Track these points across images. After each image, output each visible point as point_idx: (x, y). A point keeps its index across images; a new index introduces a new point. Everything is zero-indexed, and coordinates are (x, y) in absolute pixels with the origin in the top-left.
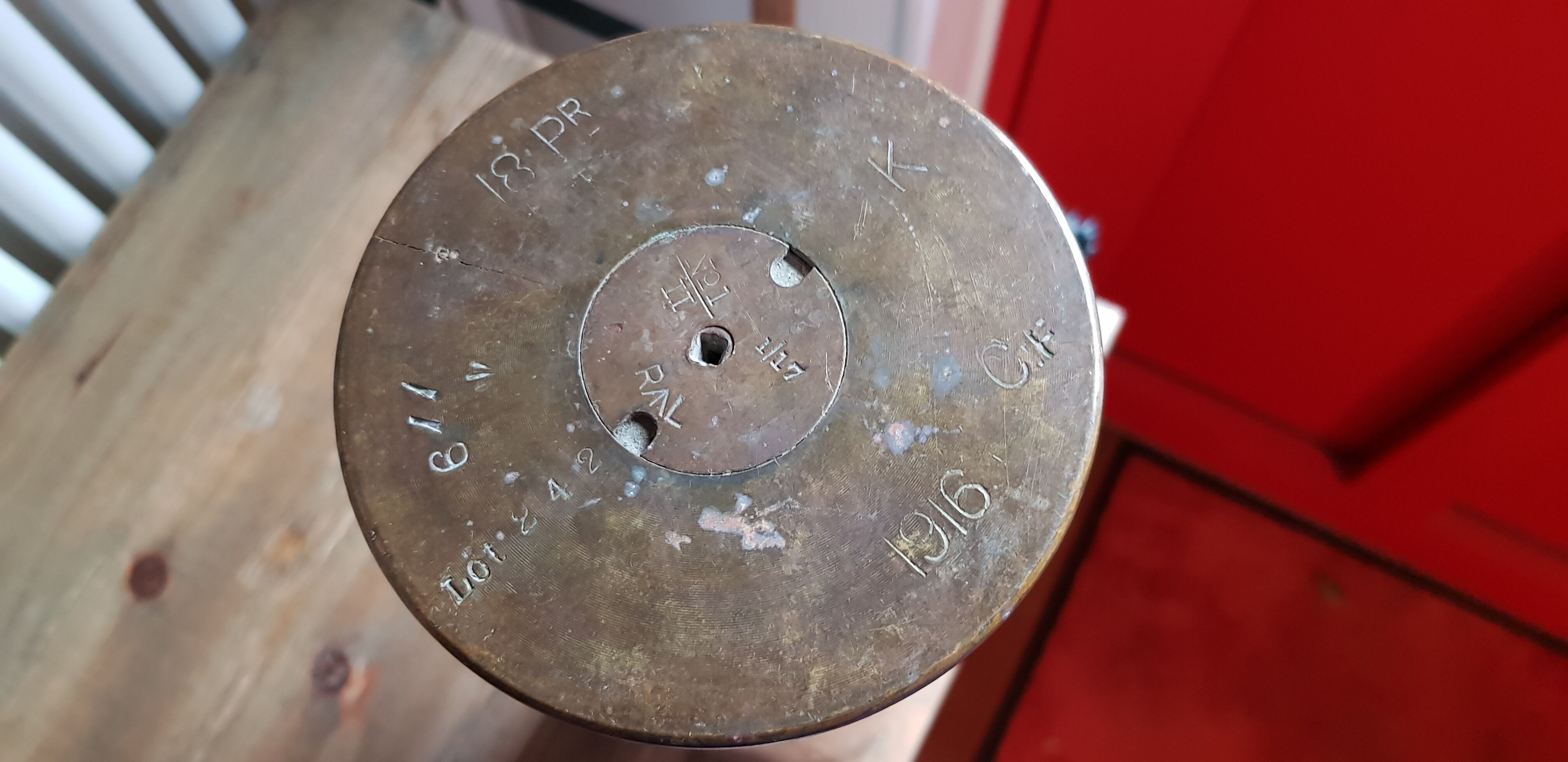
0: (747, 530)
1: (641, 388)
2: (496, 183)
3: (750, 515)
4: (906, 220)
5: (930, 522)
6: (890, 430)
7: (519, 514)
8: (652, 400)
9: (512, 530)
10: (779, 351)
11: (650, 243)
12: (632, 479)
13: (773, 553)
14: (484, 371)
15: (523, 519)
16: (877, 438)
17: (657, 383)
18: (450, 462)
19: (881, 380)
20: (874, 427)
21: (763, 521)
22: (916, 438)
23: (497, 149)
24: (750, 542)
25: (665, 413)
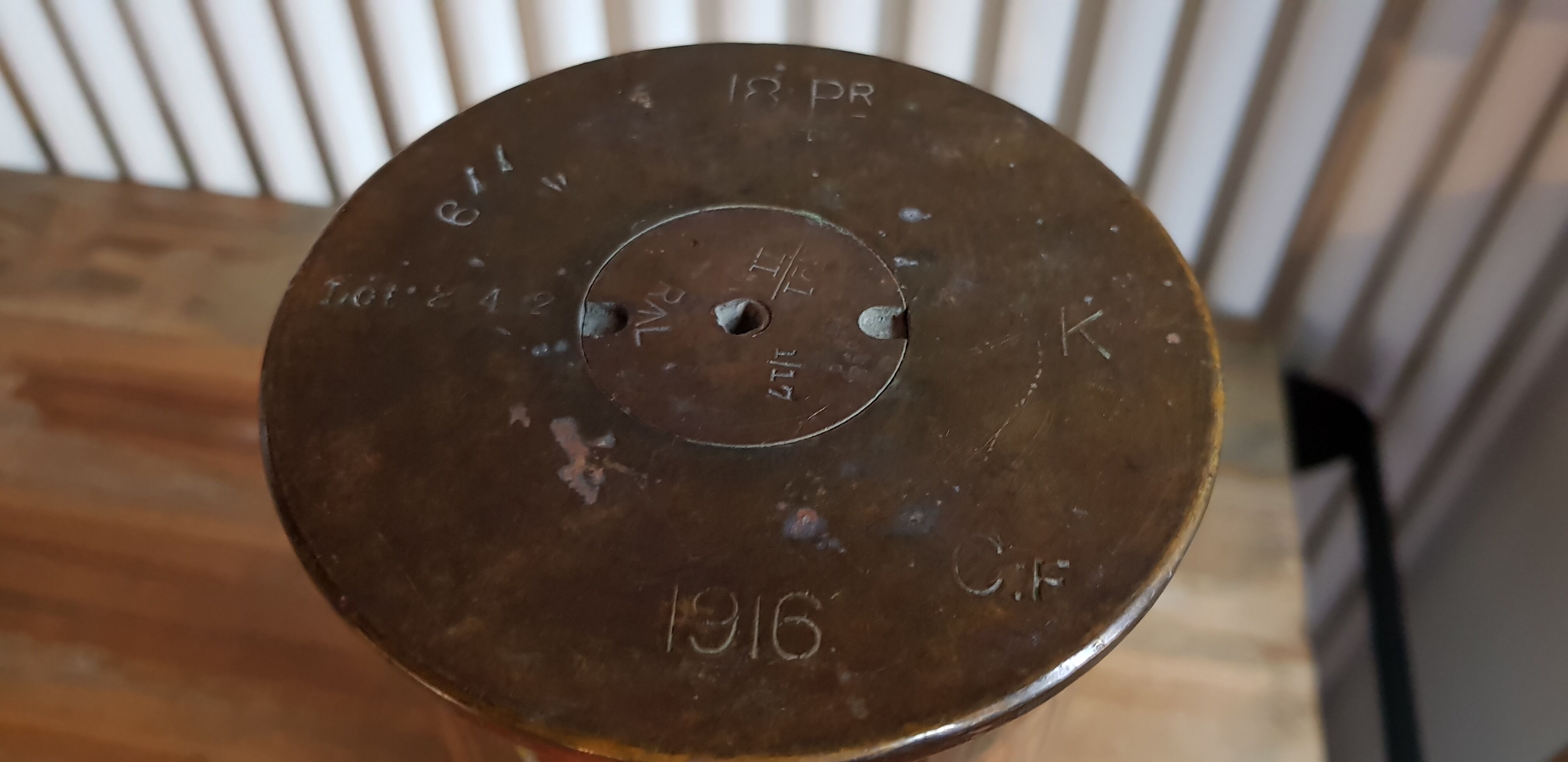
0: (580, 462)
1: (650, 294)
2: (741, 89)
3: (596, 457)
4: (1038, 376)
5: (735, 615)
6: (801, 511)
7: (442, 289)
8: (645, 309)
9: (424, 292)
10: (793, 369)
11: (798, 212)
12: (551, 346)
13: (574, 500)
14: (561, 185)
15: (442, 295)
16: (782, 506)
17: (665, 302)
18: (454, 217)
19: (848, 468)
20: (792, 495)
21: (601, 470)
22: (816, 539)
23: (773, 72)
24: (570, 474)
25: (639, 327)
